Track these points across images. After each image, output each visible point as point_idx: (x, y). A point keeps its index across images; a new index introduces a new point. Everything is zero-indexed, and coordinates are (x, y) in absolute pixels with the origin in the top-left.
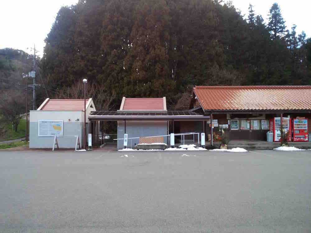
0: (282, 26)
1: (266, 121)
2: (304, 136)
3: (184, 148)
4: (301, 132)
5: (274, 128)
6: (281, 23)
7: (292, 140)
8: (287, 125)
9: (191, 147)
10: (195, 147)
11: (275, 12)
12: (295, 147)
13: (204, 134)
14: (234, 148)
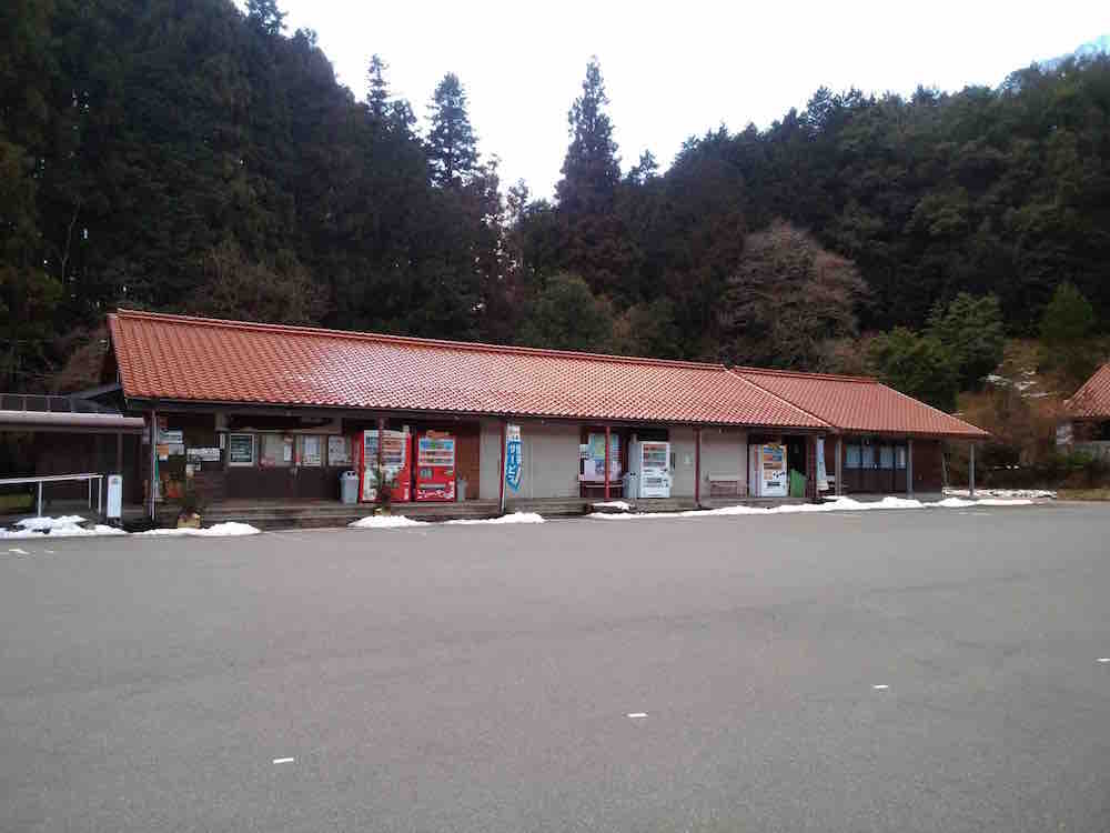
0: (470, 150)
1: (342, 439)
2: (444, 486)
3: (35, 531)
4: (439, 473)
5: (361, 461)
6: (466, 142)
7: (413, 498)
8: (400, 454)
9: (66, 526)
10: (81, 525)
11: (451, 103)
12: (407, 517)
13: (119, 478)
14: (217, 525)
